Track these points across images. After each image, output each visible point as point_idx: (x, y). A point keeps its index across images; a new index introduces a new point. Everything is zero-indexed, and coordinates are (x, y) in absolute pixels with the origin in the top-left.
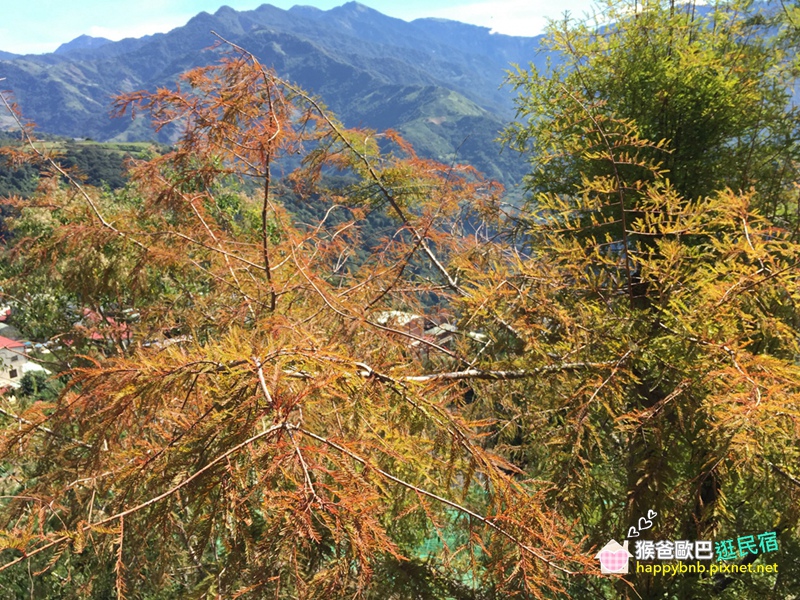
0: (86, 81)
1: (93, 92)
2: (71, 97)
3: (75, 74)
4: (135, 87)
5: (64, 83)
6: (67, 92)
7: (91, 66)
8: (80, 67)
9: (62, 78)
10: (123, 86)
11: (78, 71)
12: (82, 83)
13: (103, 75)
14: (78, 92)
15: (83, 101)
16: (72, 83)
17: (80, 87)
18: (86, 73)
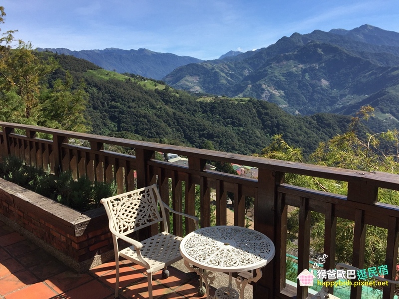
0: (229, 71)
1: (232, 76)
2: (222, 78)
3: (225, 68)
4: (249, 73)
5: (220, 72)
6: (221, 76)
7: (232, 64)
8: (227, 65)
9: (220, 70)
10: (244, 73)
11: (227, 67)
12: (228, 72)
13: (236, 68)
14: (225, 76)
15: (227, 80)
16: (224, 72)
17: (226, 74)
18: (230, 67)
